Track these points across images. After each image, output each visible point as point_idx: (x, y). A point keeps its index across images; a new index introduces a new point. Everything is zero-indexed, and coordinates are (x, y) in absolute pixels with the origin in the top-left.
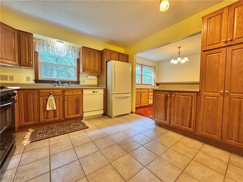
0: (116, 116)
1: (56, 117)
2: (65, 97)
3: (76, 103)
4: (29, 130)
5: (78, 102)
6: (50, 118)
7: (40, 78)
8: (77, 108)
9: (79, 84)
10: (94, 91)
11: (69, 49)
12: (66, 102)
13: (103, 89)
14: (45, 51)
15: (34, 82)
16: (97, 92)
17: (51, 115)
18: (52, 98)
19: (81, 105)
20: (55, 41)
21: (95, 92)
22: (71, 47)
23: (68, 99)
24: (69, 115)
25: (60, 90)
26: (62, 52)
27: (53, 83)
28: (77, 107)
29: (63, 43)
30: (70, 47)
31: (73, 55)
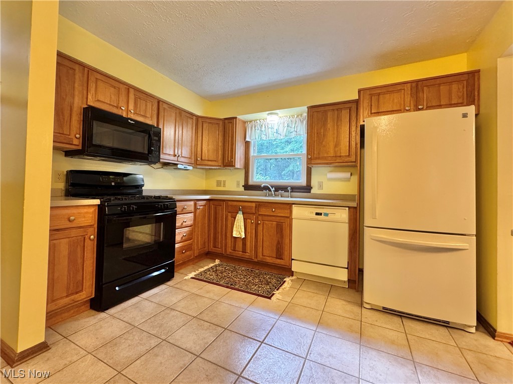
0: (384, 308)
1: (246, 253)
2: (260, 218)
3: (277, 233)
4: (217, 260)
5: (281, 232)
6: (238, 251)
7: (251, 183)
8: (279, 246)
9: (310, 192)
10: (319, 211)
11: (292, 121)
12: (260, 228)
13: (347, 208)
14: (257, 137)
15: (243, 189)
16: (326, 215)
17: (240, 245)
18: (240, 217)
19: (287, 241)
20: (264, 115)
21: (321, 214)
22: (296, 116)
23: (263, 223)
24: (265, 256)
25: (254, 205)
26: (280, 131)
27: (263, 191)
28: (278, 243)
29: (277, 114)
30: (293, 116)
31: (296, 132)
